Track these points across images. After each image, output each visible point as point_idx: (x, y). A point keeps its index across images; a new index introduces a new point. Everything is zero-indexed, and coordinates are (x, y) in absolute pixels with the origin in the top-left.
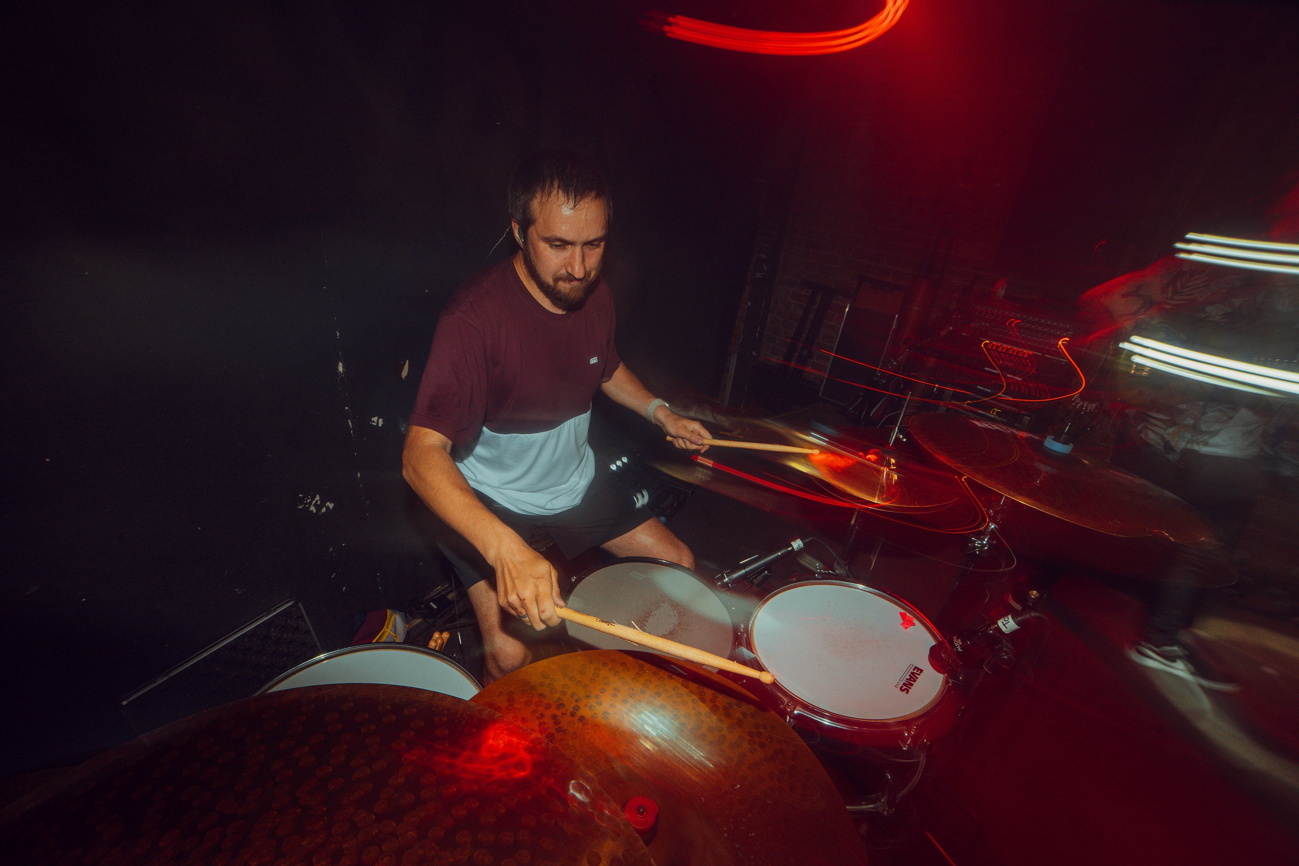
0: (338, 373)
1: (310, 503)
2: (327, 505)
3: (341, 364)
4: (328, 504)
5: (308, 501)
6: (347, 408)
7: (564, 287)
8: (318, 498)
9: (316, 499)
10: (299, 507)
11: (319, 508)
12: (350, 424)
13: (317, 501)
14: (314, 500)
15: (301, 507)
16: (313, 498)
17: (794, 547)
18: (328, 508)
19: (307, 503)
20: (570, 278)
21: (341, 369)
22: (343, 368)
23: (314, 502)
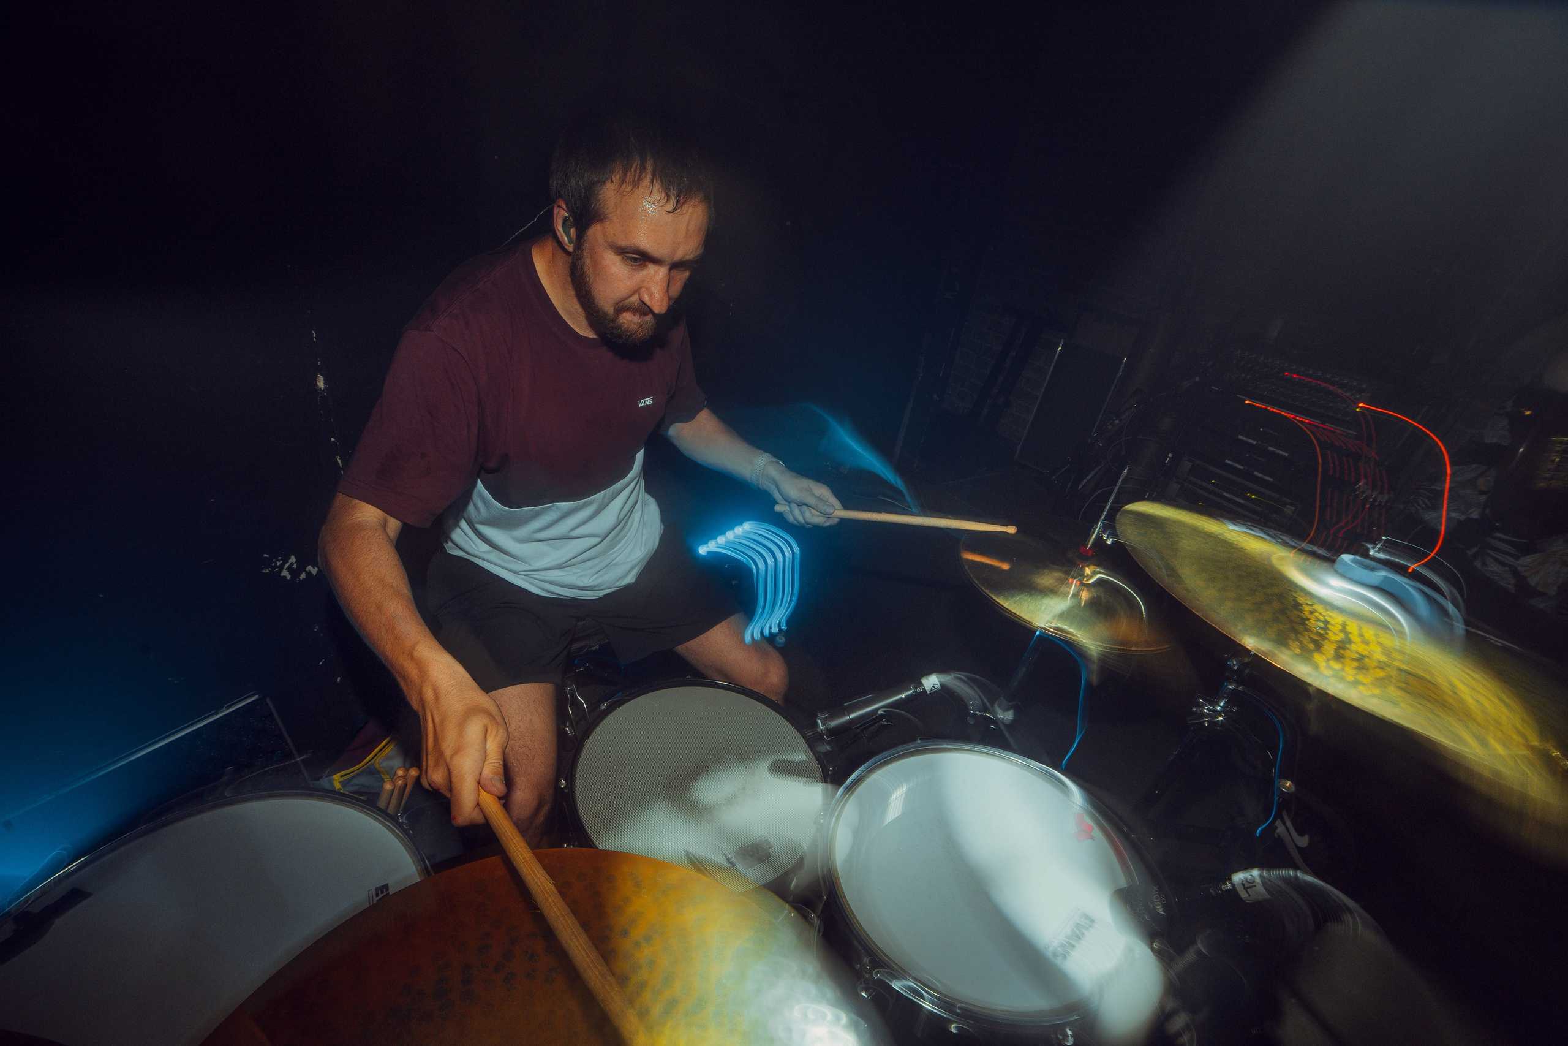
0: (317, 391)
1: (281, 567)
2: (307, 570)
3: (320, 378)
4: (309, 568)
5: (278, 564)
6: (333, 439)
7: (629, 320)
8: (293, 559)
9: (290, 561)
10: (264, 571)
11: (294, 573)
12: (339, 461)
13: (292, 564)
14: (287, 562)
15: (268, 571)
16: (285, 561)
17: (926, 689)
18: (309, 574)
19: (276, 567)
20: (644, 309)
21: (321, 384)
22: (325, 384)
23: (287, 565)
